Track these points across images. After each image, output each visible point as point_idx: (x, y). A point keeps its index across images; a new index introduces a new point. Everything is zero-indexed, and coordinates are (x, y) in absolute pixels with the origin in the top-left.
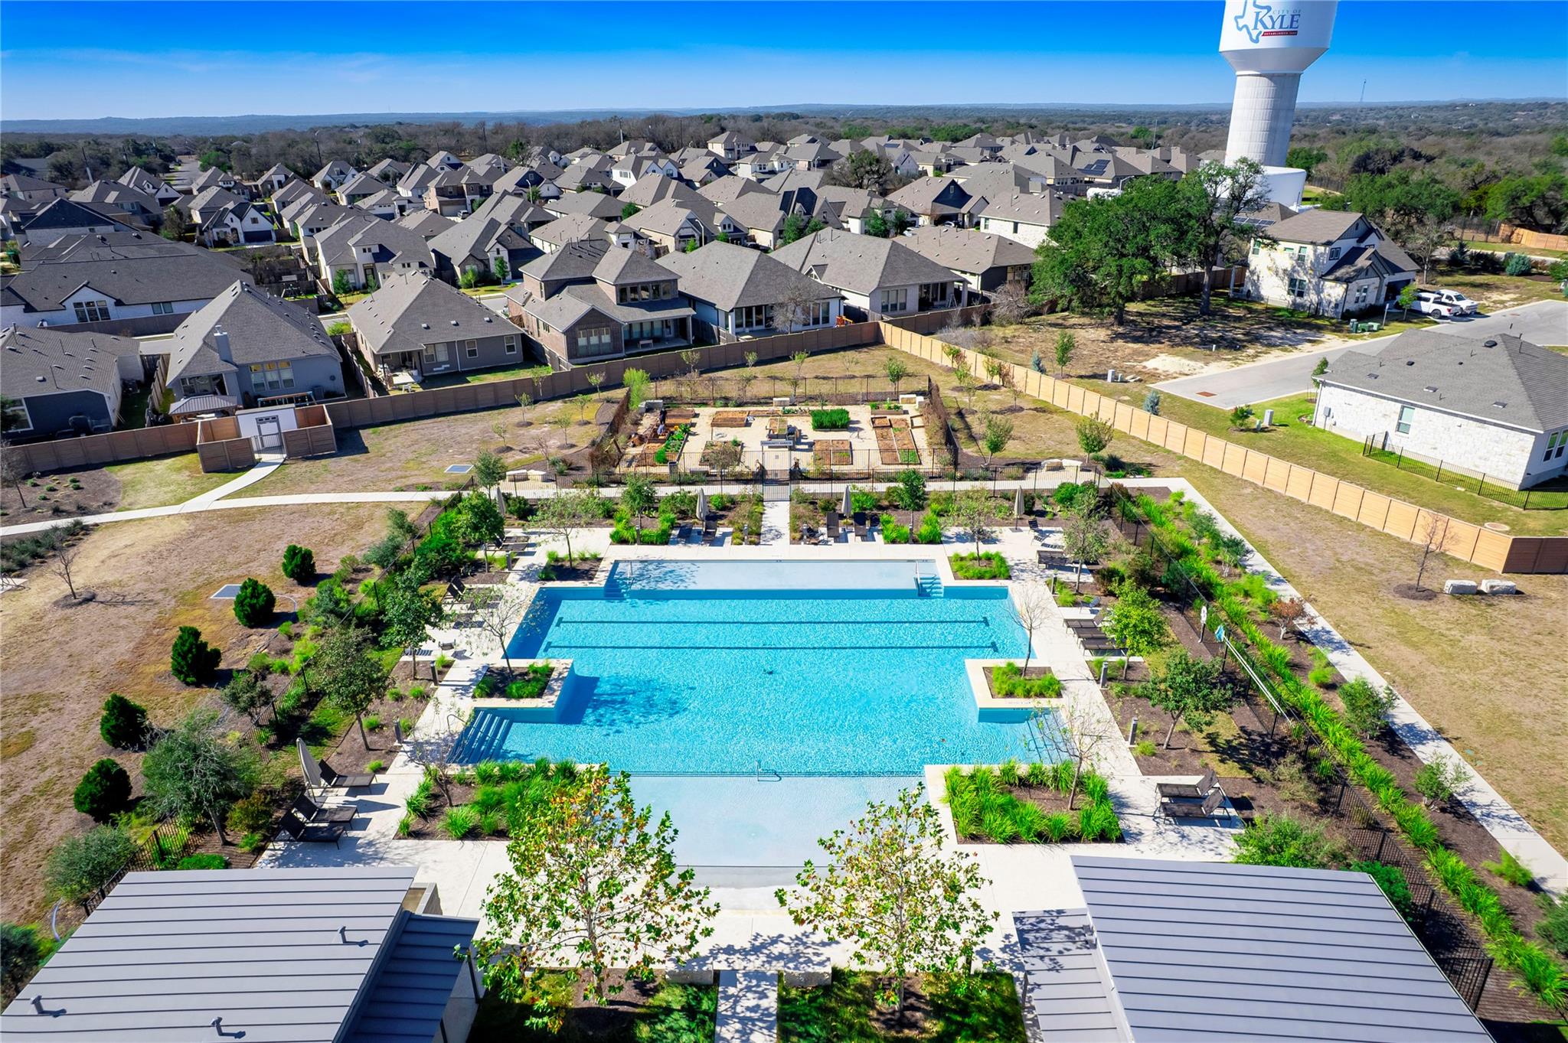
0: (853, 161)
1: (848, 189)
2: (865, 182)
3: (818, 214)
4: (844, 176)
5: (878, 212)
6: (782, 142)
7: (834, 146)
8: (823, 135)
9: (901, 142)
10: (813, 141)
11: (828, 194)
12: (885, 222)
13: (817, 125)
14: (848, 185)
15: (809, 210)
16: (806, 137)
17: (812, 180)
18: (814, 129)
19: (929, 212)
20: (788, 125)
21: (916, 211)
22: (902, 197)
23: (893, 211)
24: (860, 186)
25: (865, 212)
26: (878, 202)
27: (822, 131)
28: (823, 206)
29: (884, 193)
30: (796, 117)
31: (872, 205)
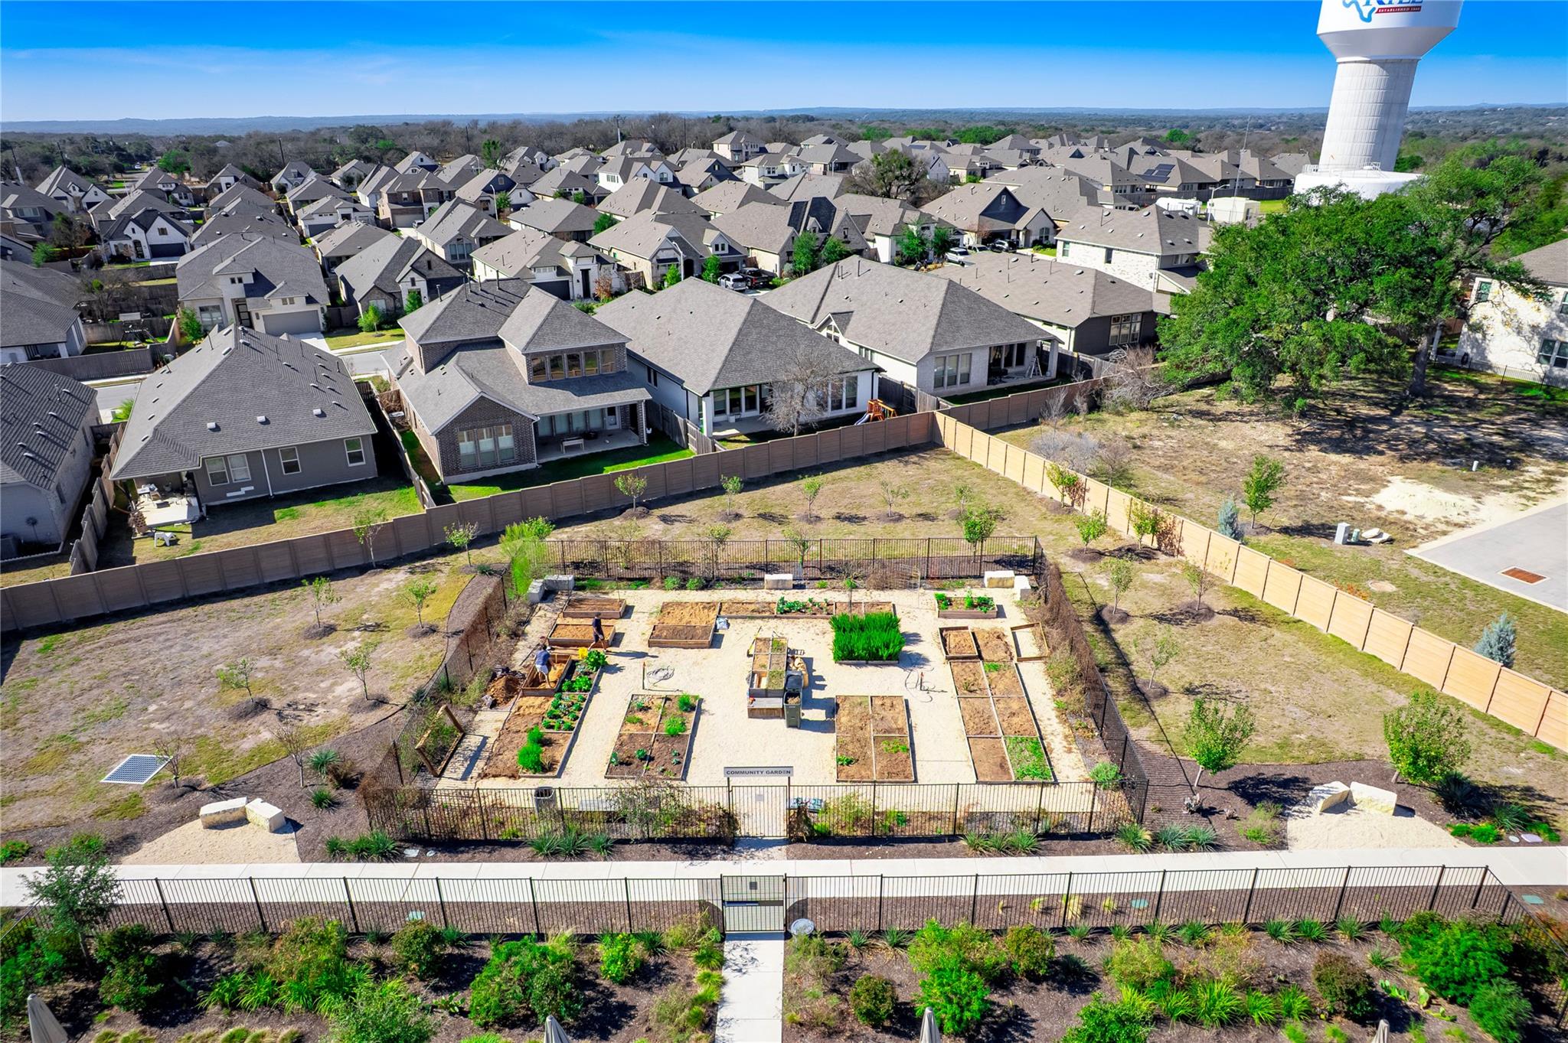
0: (879, 164)
1: (873, 198)
2: (894, 189)
3: (837, 231)
4: (870, 182)
5: (914, 228)
6: (795, 143)
7: (852, 147)
8: (840, 135)
9: (927, 143)
10: (829, 142)
11: (849, 205)
12: (923, 243)
13: (834, 126)
14: (873, 194)
15: (826, 227)
16: (821, 138)
17: (828, 186)
18: (830, 130)
19: (976, 228)
20: (802, 126)
21: (960, 226)
22: (942, 209)
23: (932, 227)
24: (887, 195)
25: (897, 228)
26: (912, 215)
27: (838, 131)
28: (844, 220)
29: (916, 203)
30: (811, 119)
31: (905, 220)
